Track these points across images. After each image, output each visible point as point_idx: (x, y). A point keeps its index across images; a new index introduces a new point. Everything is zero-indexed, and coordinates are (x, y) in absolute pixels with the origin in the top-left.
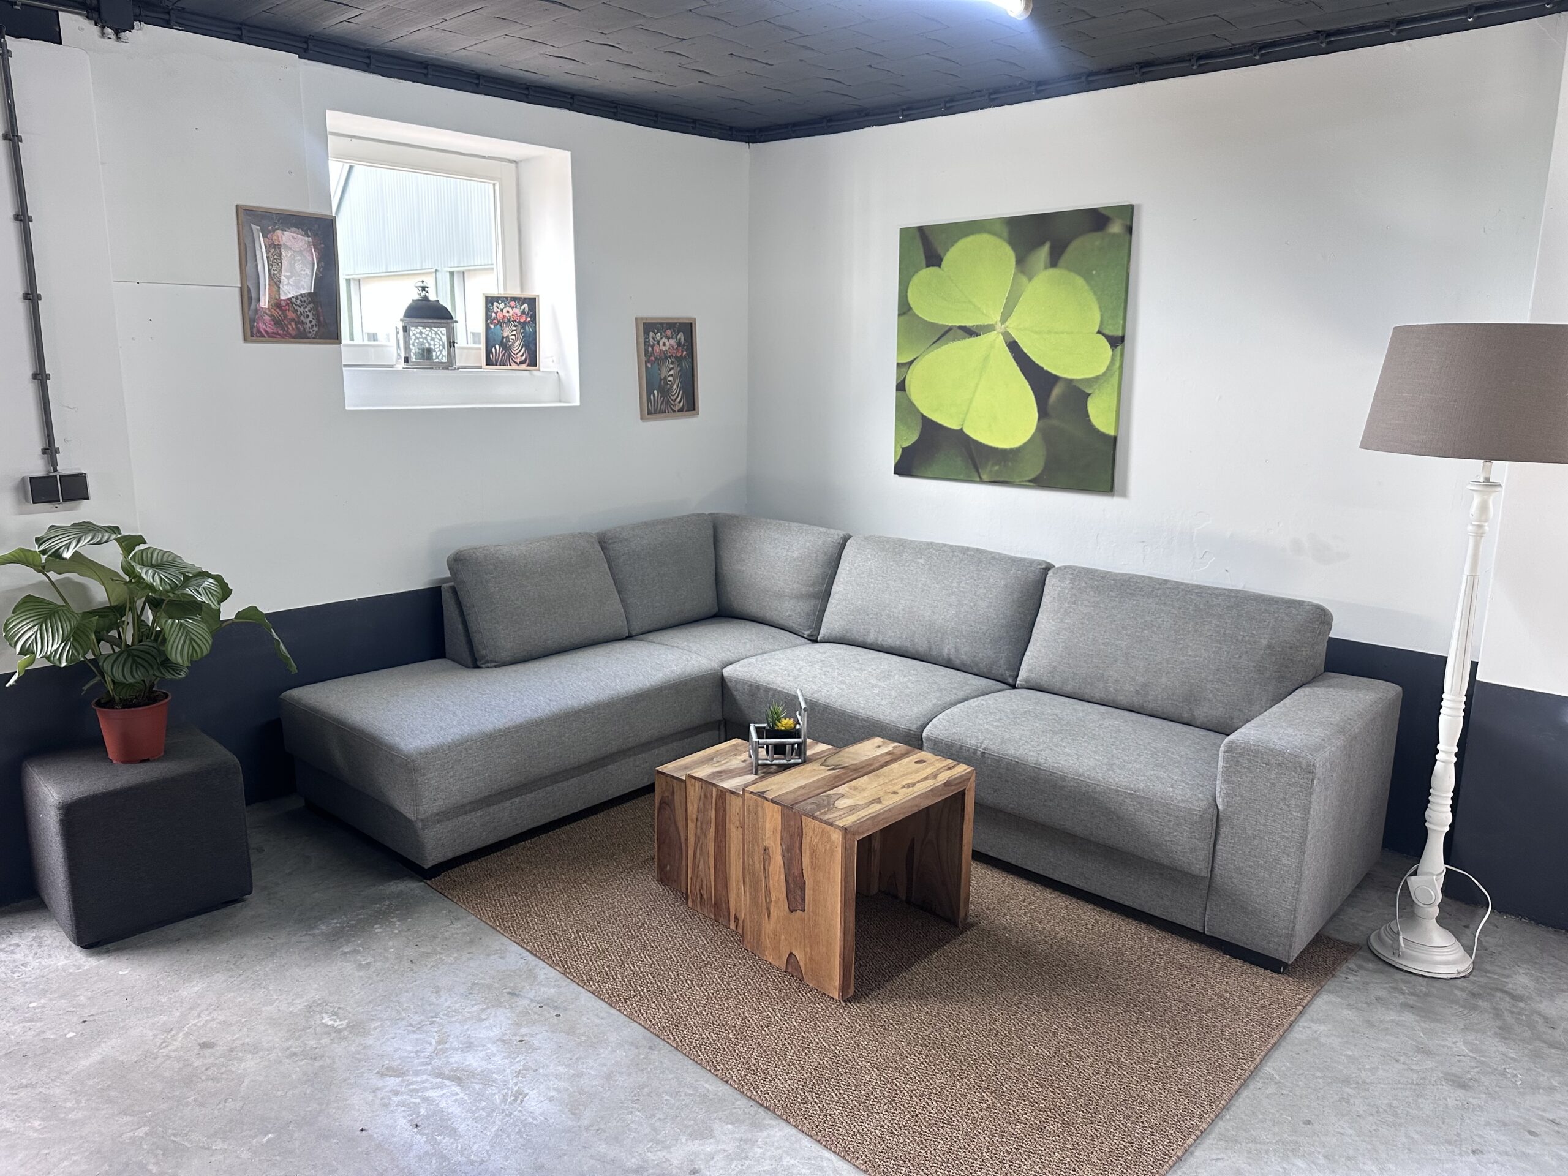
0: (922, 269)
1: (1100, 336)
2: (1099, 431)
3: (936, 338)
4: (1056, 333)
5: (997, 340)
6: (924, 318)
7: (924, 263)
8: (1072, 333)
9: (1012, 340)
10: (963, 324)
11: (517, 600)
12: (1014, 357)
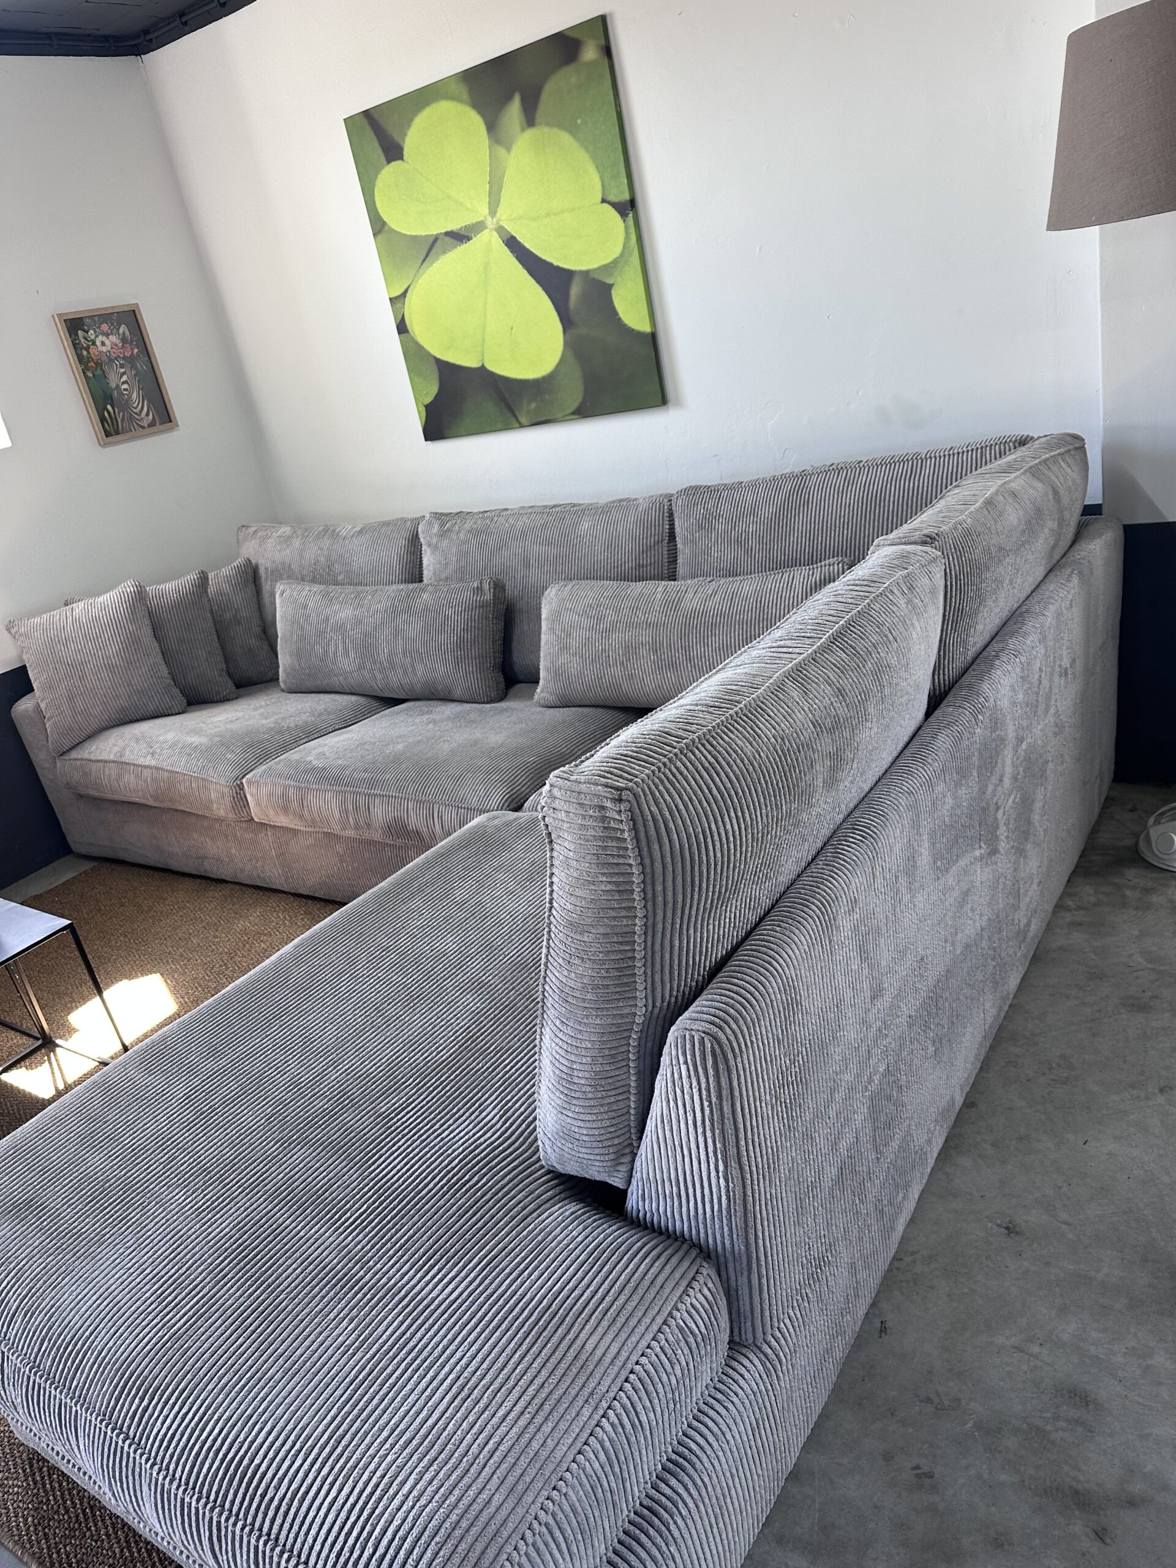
0: (383, 168)
1: (606, 205)
2: (633, 330)
3: (425, 254)
4: (555, 214)
5: (493, 241)
6: (404, 232)
7: (383, 158)
8: (573, 209)
9: (509, 236)
10: (449, 229)
12: (517, 258)
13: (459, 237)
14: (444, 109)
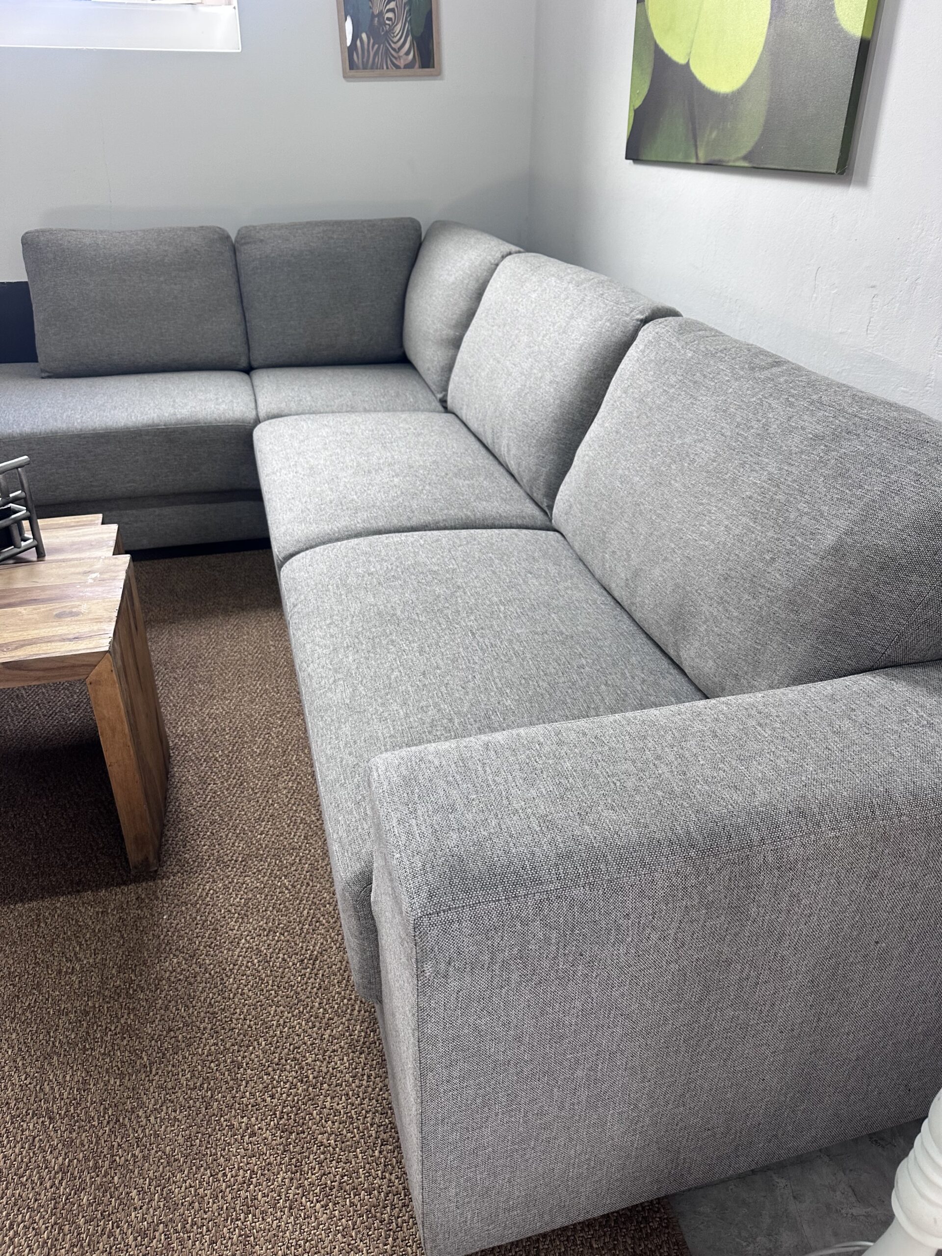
2: (841, 32)
11: (73, 300)
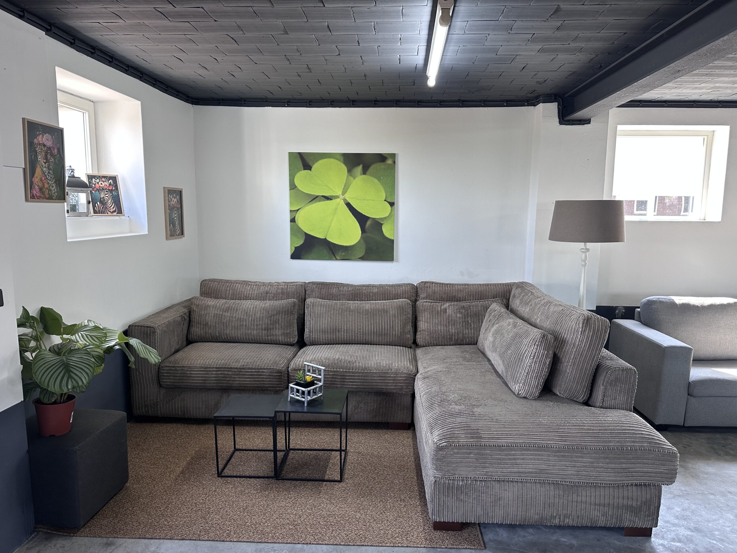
0: (301, 171)
1: (385, 202)
2: (387, 237)
3: (311, 200)
4: (367, 200)
5: (341, 202)
6: (304, 191)
7: (302, 168)
8: (374, 200)
9: (348, 203)
10: (323, 195)
12: (349, 209)
13: (327, 198)
14: (332, 160)
